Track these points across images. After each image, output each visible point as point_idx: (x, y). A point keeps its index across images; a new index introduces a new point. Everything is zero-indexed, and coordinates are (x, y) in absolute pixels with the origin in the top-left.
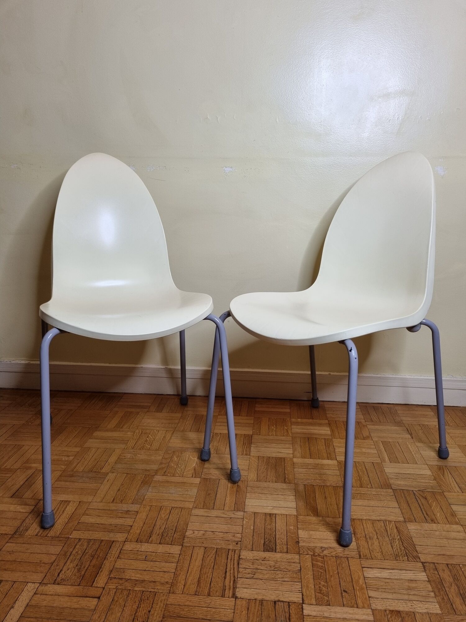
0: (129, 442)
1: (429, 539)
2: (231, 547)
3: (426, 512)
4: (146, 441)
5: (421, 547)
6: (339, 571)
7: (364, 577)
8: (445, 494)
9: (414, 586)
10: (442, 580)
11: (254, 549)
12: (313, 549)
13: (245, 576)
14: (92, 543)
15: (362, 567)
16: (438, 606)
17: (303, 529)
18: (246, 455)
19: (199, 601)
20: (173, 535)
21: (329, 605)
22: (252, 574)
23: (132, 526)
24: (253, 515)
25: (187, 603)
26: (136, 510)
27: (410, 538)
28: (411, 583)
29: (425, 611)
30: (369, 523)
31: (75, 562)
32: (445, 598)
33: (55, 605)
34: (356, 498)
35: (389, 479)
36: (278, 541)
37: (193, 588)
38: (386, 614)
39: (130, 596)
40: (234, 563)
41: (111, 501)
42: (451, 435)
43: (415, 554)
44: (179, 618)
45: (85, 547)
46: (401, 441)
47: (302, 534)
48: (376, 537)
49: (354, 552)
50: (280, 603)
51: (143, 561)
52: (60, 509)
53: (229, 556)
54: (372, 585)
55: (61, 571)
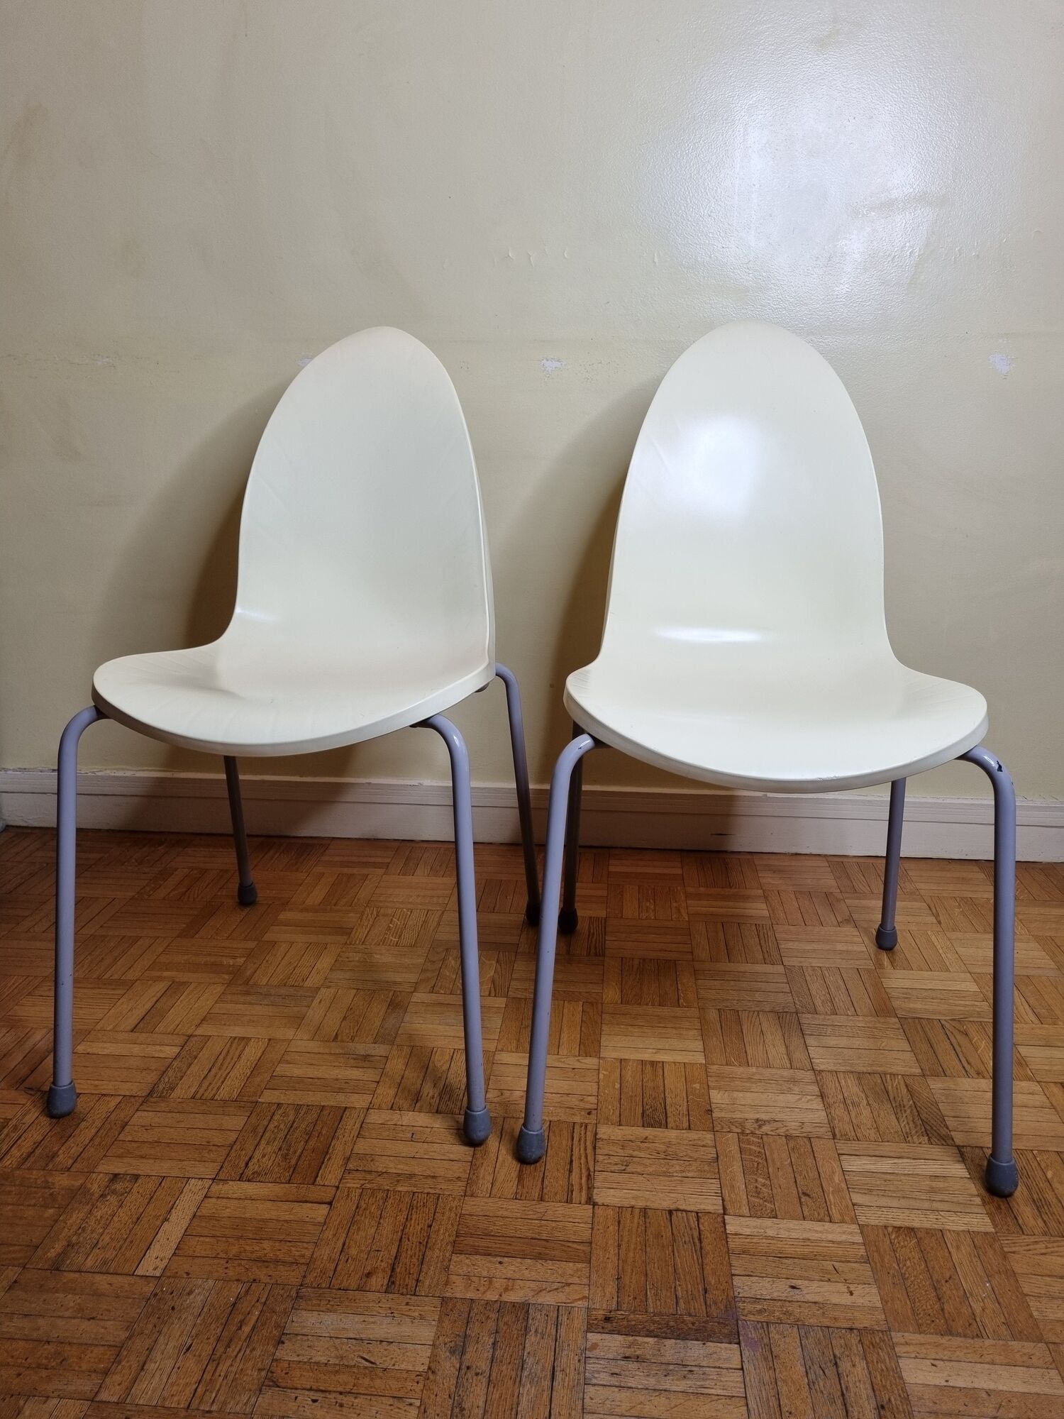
0: (354, 930)
1: (971, 1107)
2: (577, 1119)
3: (965, 1058)
4: (389, 929)
5: (956, 1119)
6: (793, 1160)
7: (843, 1171)
9: (941, 1186)
11: (623, 1122)
12: (741, 1124)
13: (609, 1167)
14: (303, 1111)
15: (839, 1154)
16: (989, 1221)
17: (719, 1089)
18: (596, 955)
19: (523, 1209)
20: (461, 1097)
21: (776, 1217)
22: (623, 1165)
23: (378, 1082)
24: (618, 1064)
25: (500, 1213)
26: (383, 1054)
27: (934, 1104)
28: (935, 1181)
29: (963, 1228)
30: (852, 1078)
31: (276, 1143)
32: (1002, 1207)
33: (247, 1215)
34: (824, 1034)
35: (892, 1000)
36: (670, 1110)
37: (510, 1188)
38: (886, 1233)
39: (390, 1201)
40: (586, 1146)
41: (332, 1038)
42: (1021, 917)
43: (943, 1131)
44: (488, 1238)
45: (291, 1118)
46: (916, 929)
47: (716, 1096)
48: (865, 1102)
49: (822, 1127)
50: (679, 1213)
51: (407, 1142)
52: (231, 1052)
53: (575, 1135)
54: (858, 1184)
55: (250, 1158)
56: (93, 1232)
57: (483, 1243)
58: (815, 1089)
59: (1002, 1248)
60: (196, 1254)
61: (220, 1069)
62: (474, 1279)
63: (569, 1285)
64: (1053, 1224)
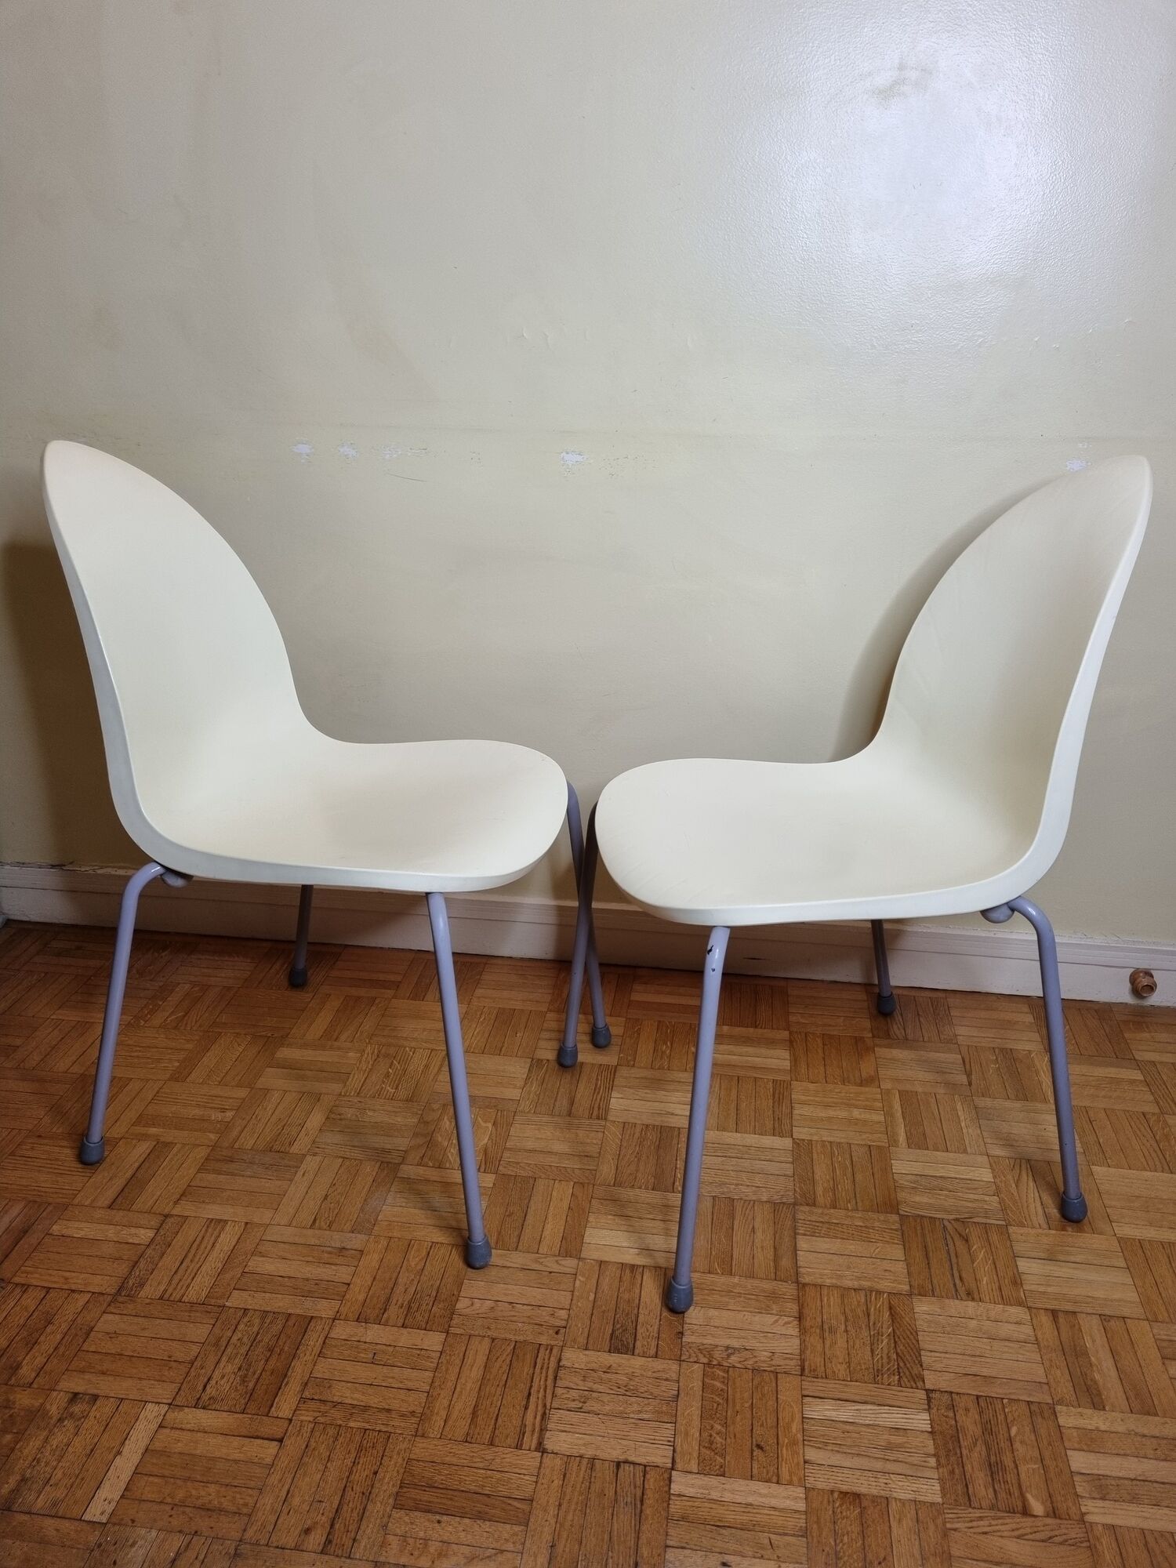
0: (351, 1076)
1: (952, 1338)
2: (544, 1340)
3: (959, 1272)
4: (388, 1075)
5: (933, 1354)
6: (754, 1402)
7: (803, 1418)
8: (1011, 1229)
9: (900, 1441)
10: (960, 1431)
11: (590, 1347)
12: (710, 1352)
13: (565, 1404)
14: (269, 1321)
15: (803, 1396)
16: (939, 1488)
17: (698, 1305)
18: (598, 1118)
19: (472, 1454)
20: (430, 1307)
21: (723, 1475)
22: (580, 1402)
23: (349, 1284)
24: (597, 1268)
25: (447, 1459)
26: (358, 1246)
27: (914, 1333)
28: (894, 1435)
29: (910, 1496)
30: (836, 1295)
31: (237, 1361)
32: (957, 1471)
33: (198, 1452)
34: (817, 1235)
35: (898, 1190)
36: (640, 1330)
37: (462, 1427)
38: (831, 1500)
39: (341, 1440)
40: (547, 1377)
41: (309, 1224)
43: (915, 1371)
44: (431, 1490)
45: (255, 1329)
46: (943, 1092)
47: (692, 1314)
48: (843, 1327)
49: (792, 1359)
50: (627, 1466)
51: (367, 1365)
52: (206, 1239)
53: (538, 1360)
54: (815, 1435)
55: (209, 1380)
56: (47, 1464)
57: (425, 1497)
58: (793, 1308)
59: (944, 1523)
60: (144, 1498)
61: (191, 1261)
62: (411, 1541)
63: (502, 1551)
64: (1002, 1495)
